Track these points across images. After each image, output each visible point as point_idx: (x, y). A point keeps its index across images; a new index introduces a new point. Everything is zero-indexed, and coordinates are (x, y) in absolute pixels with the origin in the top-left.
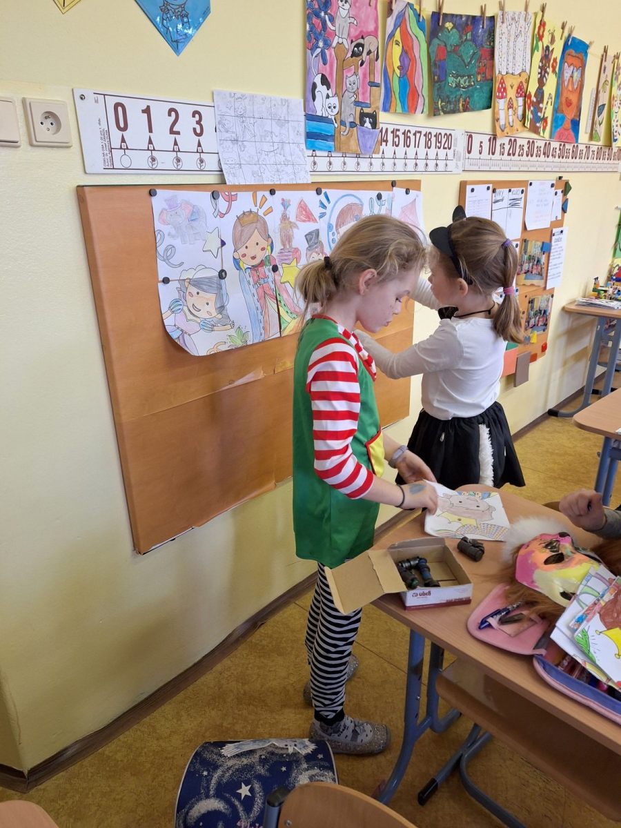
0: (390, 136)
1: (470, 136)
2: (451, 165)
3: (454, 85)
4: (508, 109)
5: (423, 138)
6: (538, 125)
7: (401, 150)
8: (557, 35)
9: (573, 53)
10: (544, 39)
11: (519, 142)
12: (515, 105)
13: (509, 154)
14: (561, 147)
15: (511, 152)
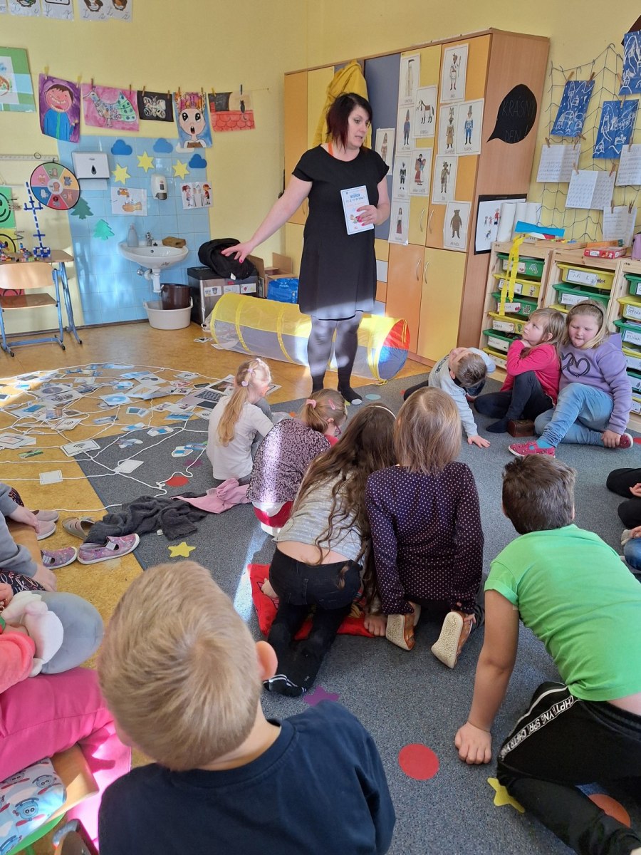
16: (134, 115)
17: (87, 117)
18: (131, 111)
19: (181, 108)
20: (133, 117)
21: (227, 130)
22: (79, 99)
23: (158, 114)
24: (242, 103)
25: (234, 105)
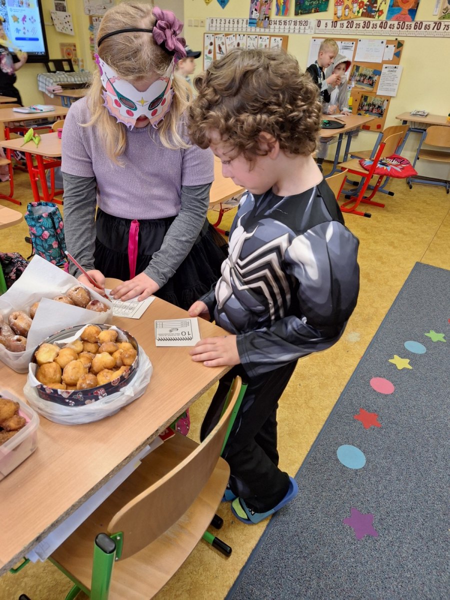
0: (278, 23)
1: (319, 21)
2: (307, 31)
3: (308, 4)
4: (345, 9)
5: (293, 23)
6: (373, 14)
7: (282, 26)
11: (356, 22)
12: (351, 6)
13: (347, 27)
14: (401, 24)
15: (349, 26)
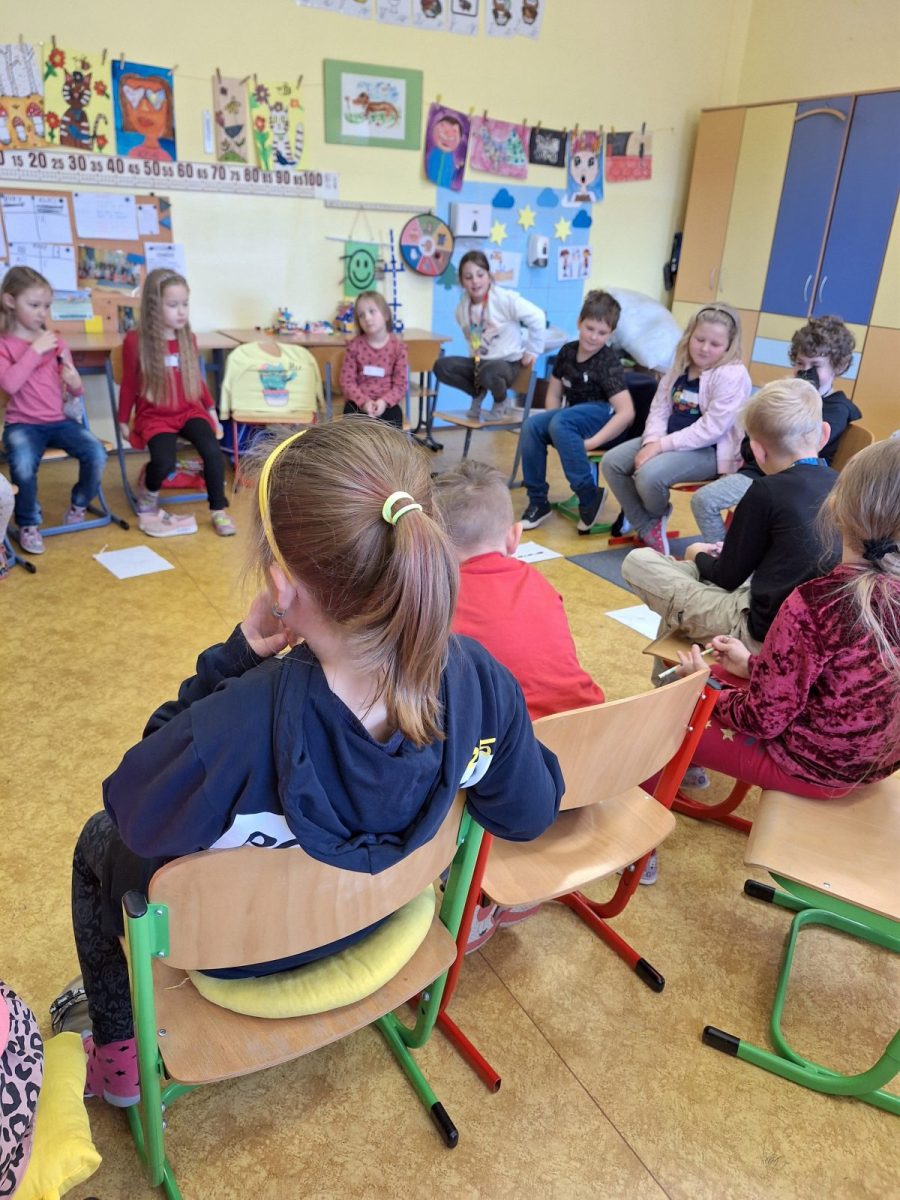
4: (15, 126)
6: (85, 142)
8: (94, 61)
9: (138, 76)
10: (65, 66)
11: (49, 157)
12: (27, 122)
13: (32, 165)
14: (151, 164)
15: (36, 163)
16: (524, 157)
17: (473, 158)
18: (521, 152)
19: (575, 151)
20: (522, 161)
21: (621, 179)
22: (467, 135)
23: (549, 157)
24: (642, 146)
25: (632, 149)
